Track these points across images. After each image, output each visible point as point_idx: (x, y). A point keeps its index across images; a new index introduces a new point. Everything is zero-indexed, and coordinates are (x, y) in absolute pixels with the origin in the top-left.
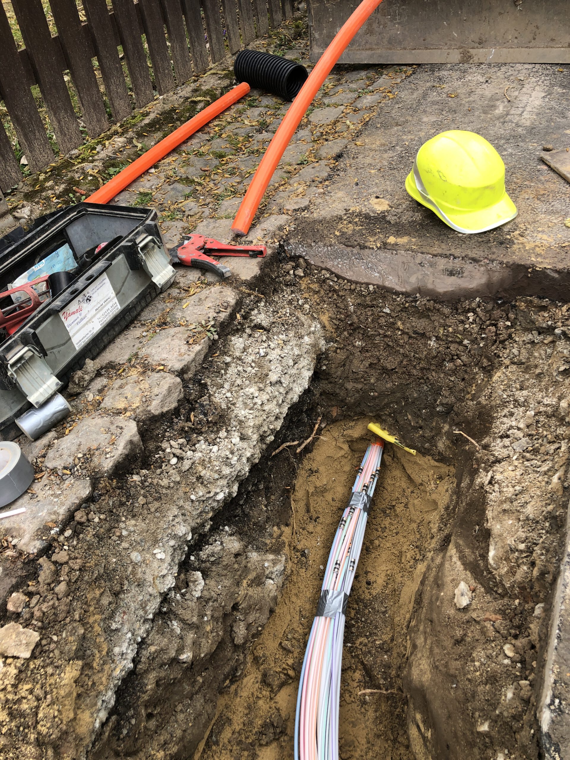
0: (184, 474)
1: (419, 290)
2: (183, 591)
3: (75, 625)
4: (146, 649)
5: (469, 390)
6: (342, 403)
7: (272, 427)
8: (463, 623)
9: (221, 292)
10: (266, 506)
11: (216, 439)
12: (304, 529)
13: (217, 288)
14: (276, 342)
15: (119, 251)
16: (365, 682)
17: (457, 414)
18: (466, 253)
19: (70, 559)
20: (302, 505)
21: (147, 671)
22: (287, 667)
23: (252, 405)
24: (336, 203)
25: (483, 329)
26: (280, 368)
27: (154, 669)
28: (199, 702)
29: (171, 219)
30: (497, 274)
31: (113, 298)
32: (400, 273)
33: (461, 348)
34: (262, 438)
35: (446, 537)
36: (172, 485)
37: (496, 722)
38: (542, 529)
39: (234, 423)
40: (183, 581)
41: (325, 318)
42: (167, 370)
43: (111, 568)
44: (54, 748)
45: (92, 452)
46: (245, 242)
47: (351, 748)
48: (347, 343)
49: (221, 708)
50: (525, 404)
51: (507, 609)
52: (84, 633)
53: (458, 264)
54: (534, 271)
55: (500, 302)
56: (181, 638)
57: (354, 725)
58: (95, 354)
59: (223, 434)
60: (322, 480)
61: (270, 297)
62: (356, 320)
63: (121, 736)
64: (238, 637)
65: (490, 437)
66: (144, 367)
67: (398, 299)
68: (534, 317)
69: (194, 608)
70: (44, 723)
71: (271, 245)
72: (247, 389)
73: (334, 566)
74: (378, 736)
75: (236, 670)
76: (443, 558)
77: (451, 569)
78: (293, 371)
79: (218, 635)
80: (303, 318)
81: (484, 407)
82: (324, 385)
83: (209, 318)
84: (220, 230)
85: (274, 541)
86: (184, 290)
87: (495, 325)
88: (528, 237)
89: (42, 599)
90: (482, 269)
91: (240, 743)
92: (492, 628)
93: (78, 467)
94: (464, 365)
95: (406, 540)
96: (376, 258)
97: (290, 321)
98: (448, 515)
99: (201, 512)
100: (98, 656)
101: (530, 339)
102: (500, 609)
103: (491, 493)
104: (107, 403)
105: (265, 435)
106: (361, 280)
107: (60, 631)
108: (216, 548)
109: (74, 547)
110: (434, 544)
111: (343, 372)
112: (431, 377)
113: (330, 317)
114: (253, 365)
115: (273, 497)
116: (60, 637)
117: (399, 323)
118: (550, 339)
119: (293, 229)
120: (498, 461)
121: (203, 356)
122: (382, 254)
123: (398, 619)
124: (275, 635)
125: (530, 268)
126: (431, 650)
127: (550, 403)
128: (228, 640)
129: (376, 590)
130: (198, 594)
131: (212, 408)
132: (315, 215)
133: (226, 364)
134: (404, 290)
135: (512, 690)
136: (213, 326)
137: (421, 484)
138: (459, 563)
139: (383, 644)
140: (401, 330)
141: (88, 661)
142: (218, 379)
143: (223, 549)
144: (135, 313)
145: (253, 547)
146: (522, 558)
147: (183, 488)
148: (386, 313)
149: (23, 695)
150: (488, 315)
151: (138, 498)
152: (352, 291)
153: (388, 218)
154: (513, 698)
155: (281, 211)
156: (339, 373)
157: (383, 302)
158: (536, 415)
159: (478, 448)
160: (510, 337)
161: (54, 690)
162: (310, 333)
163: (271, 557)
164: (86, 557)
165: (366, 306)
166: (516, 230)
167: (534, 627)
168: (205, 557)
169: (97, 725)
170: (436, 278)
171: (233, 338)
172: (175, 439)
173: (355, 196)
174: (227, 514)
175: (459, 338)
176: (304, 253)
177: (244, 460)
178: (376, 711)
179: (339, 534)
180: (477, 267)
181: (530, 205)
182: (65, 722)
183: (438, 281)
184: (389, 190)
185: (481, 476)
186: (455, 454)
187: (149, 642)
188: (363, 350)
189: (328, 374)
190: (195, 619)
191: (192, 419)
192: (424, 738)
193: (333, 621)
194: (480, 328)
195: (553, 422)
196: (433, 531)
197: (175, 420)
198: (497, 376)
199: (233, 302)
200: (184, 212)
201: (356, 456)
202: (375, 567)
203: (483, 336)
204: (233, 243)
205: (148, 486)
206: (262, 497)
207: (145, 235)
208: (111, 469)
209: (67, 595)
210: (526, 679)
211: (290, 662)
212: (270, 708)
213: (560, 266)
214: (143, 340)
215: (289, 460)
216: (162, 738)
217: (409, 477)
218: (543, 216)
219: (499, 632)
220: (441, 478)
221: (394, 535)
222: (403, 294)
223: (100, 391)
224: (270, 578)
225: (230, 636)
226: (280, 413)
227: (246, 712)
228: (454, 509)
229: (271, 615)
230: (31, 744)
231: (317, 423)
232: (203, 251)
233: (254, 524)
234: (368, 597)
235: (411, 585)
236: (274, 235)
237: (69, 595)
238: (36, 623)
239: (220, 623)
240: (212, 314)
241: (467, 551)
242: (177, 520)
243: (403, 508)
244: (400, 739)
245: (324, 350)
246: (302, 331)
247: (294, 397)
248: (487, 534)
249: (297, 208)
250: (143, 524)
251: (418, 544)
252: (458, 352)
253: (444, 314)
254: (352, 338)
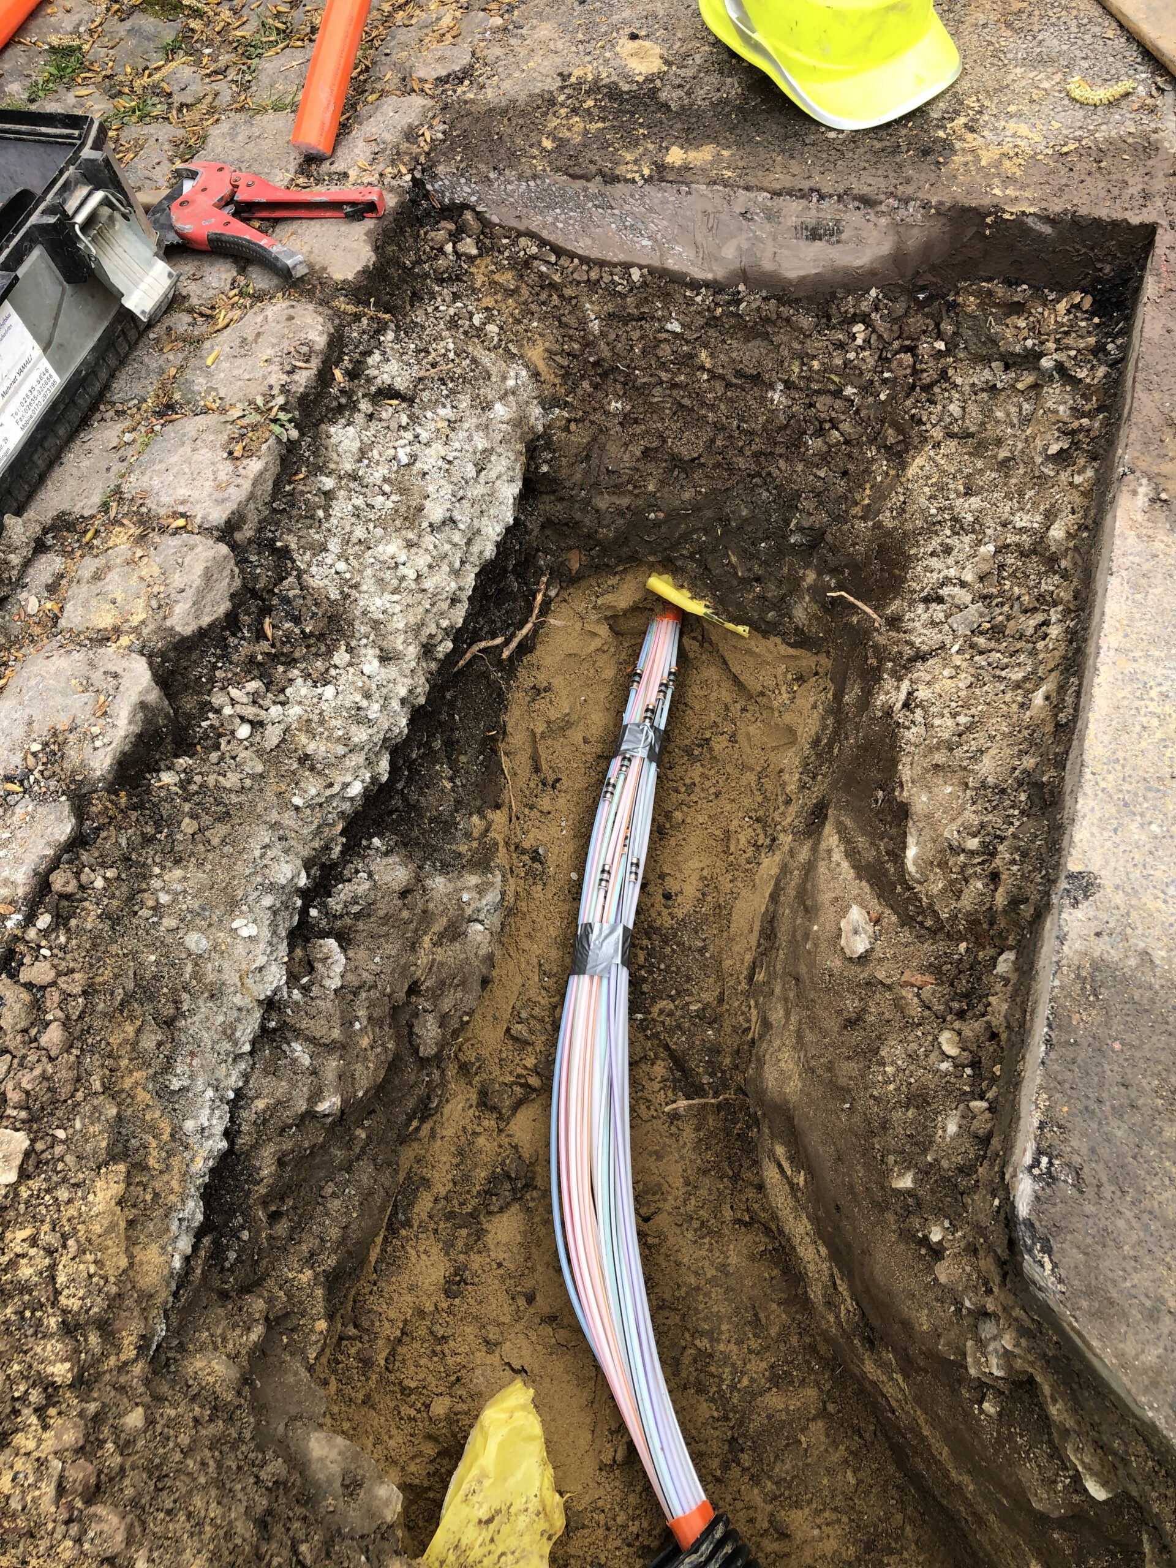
0: (271, 756)
1: (743, 275)
2: (305, 980)
3: (96, 1102)
4: (248, 1106)
5: (858, 497)
6: (590, 540)
7: (445, 623)
8: (859, 985)
9: (291, 318)
10: (451, 779)
11: (327, 670)
12: (532, 807)
13: (277, 308)
14: (432, 426)
15: (30, 240)
16: (675, 1080)
17: (833, 550)
18: (847, 184)
19: (59, 974)
20: (523, 761)
21: (256, 1146)
22: (525, 1072)
23: (395, 582)
24: (538, 58)
25: (887, 358)
26: (448, 489)
27: (269, 1140)
28: (365, 1172)
29: (141, 119)
30: (915, 231)
31: (39, 360)
32: (700, 239)
33: (838, 404)
34: (427, 650)
35: (816, 806)
36: (248, 783)
37: (927, 1173)
38: (1012, 807)
39: (363, 629)
40: (301, 961)
41: (536, 354)
42: (194, 526)
43: (148, 975)
44: (99, 1328)
45: (61, 739)
46: (329, 175)
47: (657, 1197)
48: (593, 405)
49: (407, 1165)
50: (977, 528)
51: (945, 963)
52: (118, 1113)
53: (829, 210)
54: (1000, 222)
55: (921, 296)
56: (314, 1073)
57: (659, 1157)
58: (21, 497)
59: (341, 657)
60: (561, 706)
61: (405, 316)
62: (607, 353)
63: (227, 1265)
64: (425, 1044)
65: (903, 599)
66: (141, 522)
67: (699, 299)
68: (996, 329)
69: (332, 1011)
70: (73, 1290)
71: (394, 183)
72: (380, 548)
73: (599, 877)
74: (706, 1172)
75: (429, 1098)
76: (814, 850)
77: (829, 876)
78: (478, 490)
79: (386, 1049)
80: (487, 359)
81: (889, 533)
82: (548, 506)
83: (271, 387)
84: (266, 145)
85: (475, 844)
86: (202, 315)
87: (912, 350)
88: (986, 133)
89: (16, 1061)
90: (883, 221)
91: (450, 1216)
92: (916, 1000)
93: (36, 774)
94: (847, 442)
95: (735, 806)
96: (644, 204)
97: (458, 371)
98: (819, 756)
99: (319, 827)
100: (154, 1144)
101: (987, 382)
102: (931, 965)
103: (908, 728)
104: (73, 617)
105: (433, 642)
106: (610, 256)
107: (68, 1119)
108: (360, 886)
109: (62, 948)
110: (791, 816)
111: (587, 472)
112: (776, 473)
113: (547, 350)
114: (387, 488)
115: (463, 759)
116: (70, 1131)
117: (703, 355)
118: (1029, 379)
119: (440, 136)
120: (922, 657)
121: (270, 483)
122: (655, 194)
123: (729, 962)
124: (495, 1018)
125: (990, 214)
126: (799, 1035)
127: (1028, 525)
128: (405, 1053)
129: (684, 907)
130: (335, 983)
131: (309, 602)
132: (490, 93)
133: (325, 493)
134: (710, 276)
135: (957, 1120)
136: (282, 408)
137: (762, 694)
138: (845, 864)
139: (703, 1009)
140: (709, 371)
141: (137, 1158)
142: (312, 531)
143: (375, 887)
144: (97, 387)
145: (434, 866)
146: (974, 865)
147: (272, 787)
148: (673, 332)
149: (18, 1250)
150: (896, 328)
151: (179, 823)
152: (592, 285)
153: (663, 96)
154: (958, 1135)
155: (406, 86)
156: (578, 476)
157: (666, 307)
158: (998, 551)
159: (878, 622)
160: (944, 375)
161: (79, 1227)
162: (506, 394)
163: (473, 880)
164: (91, 965)
165: (627, 319)
166: (957, 113)
167: (999, 1005)
168: (339, 907)
169: (177, 1263)
170: (781, 246)
171: (332, 430)
172: (239, 685)
173: (580, 36)
174: (373, 814)
175: (834, 382)
176: (473, 199)
177: (395, 705)
178: (698, 1129)
179: (604, 811)
180: (872, 217)
181: (990, 43)
182: (112, 1279)
183: (786, 252)
184: (661, 13)
185: (887, 687)
186: (828, 632)
187: (251, 1094)
188: (627, 420)
189: (555, 480)
190: (336, 1034)
191: (269, 633)
192: (792, 1185)
193: (605, 982)
194: (880, 358)
195: (1034, 565)
196: (788, 789)
197: (232, 641)
198: (918, 464)
199: (320, 341)
200: (170, 95)
201: (626, 645)
202: (677, 864)
203: (886, 375)
204: (301, 180)
205: (197, 793)
206: (442, 764)
207: (84, 190)
208: (109, 772)
209: (68, 1048)
210: (982, 1098)
211: (530, 1062)
212: (500, 1146)
213: (1056, 207)
214: (130, 451)
215: (488, 678)
216: (304, 1247)
217: (736, 680)
218: (1019, 70)
219: (929, 1008)
220: (800, 679)
221: (712, 797)
222: (707, 285)
223: (52, 588)
224: (476, 920)
225: (410, 1042)
226: (460, 589)
227: (455, 1161)
228: (831, 748)
229: (483, 988)
230: (52, 1335)
231: (539, 591)
232: (231, 208)
233: (431, 821)
234: (668, 922)
235: (752, 897)
236: (398, 154)
237: (71, 1047)
238: (15, 1113)
239: (386, 1028)
240: (277, 378)
241: (861, 841)
242: (270, 854)
243: (726, 744)
244: (746, 1175)
245: (540, 428)
246: (488, 392)
247: (486, 547)
248: (902, 813)
249: (444, 73)
250: (200, 875)
251: (761, 813)
252: (834, 415)
253: (801, 330)
254: (600, 395)
